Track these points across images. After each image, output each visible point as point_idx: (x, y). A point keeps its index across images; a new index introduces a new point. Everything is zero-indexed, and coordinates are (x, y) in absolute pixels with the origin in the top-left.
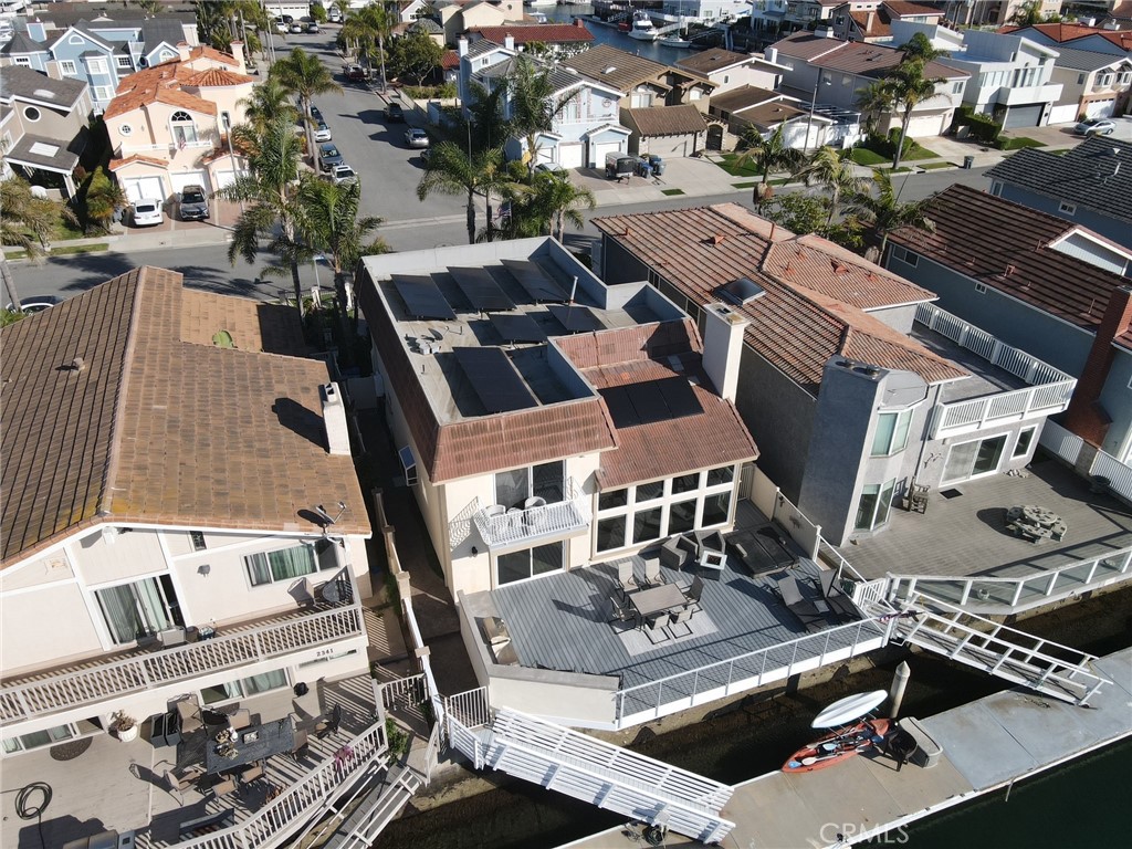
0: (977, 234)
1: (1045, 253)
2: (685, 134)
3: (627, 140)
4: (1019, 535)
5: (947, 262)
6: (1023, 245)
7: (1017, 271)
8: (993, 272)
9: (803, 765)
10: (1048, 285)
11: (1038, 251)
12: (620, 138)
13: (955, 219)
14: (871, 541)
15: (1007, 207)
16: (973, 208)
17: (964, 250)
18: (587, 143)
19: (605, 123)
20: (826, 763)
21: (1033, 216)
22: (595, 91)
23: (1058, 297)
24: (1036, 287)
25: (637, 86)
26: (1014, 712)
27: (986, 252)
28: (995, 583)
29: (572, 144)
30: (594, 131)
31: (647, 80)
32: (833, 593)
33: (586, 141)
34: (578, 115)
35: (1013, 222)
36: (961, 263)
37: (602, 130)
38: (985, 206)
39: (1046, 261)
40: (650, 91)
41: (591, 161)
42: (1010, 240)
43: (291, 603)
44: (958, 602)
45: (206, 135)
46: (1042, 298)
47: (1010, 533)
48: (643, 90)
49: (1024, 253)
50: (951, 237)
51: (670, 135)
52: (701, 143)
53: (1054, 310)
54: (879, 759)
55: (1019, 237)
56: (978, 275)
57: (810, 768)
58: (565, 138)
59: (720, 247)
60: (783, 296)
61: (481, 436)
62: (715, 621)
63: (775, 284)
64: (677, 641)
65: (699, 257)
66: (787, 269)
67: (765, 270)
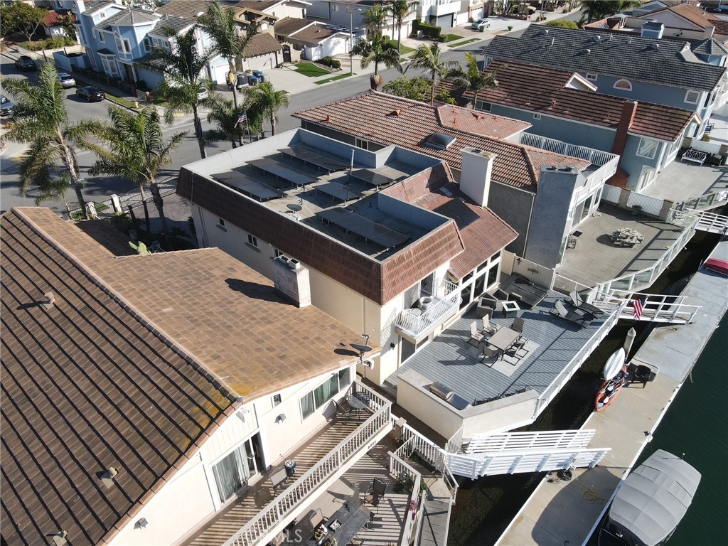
0: (523, 86)
1: (566, 91)
2: (269, 53)
4: (622, 246)
5: (514, 105)
6: (552, 88)
7: (557, 103)
8: (544, 106)
9: (604, 404)
10: (578, 108)
11: (561, 90)
13: (505, 80)
15: (531, 68)
16: (512, 71)
17: (520, 96)
20: (614, 398)
21: (547, 71)
23: (587, 113)
24: (572, 110)
26: (666, 337)
27: (534, 95)
28: (640, 274)
32: (580, 303)
35: (539, 76)
36: (522, 104)
38: (518, 69)
39: (569, 95)
41: (214, 79)
42: (543, 87)
44: (627, 289)
46: (578, 115)
47: (618, 246)
49: (555, 92)
50: (508, 90)
51: (261, 55)
52: (280, 59)
53: (589, 121)
54: (630, 385)
55: (547, 84)
56: (536, 109)
57: (608, 404)
59: (403, 117)
60: (469, 139)
61: (402, 264)
62: (534, 340)
63: (458, 133)
64: (524, 359)
65: (393, 125)
66: (454, 123)
67: (444, 125)
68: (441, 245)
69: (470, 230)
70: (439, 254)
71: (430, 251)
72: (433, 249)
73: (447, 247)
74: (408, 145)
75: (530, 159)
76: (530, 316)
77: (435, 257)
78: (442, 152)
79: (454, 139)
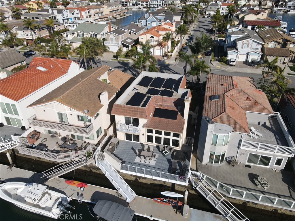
2: (281, 57)
3: (261, 56)
12: (258, 55)
14: (211, 166)
18: (248, 55)
19: (255, 50)
20: (162, 203)
22: (254, 41)
25: (272, 41)
29: (243, 55)
30: (250, 52)
31: (275, 40)
33: (248, 54)
34: (248, 47)
37: (253, 52)
40: (275, 43)
41: (248, 60)
43: (83, 126)
44: (216, 187)
45: (156, 41)
48: (274, 43)
51: (276, 56)
52: (287, 60)
57: (158, 202)
58: (241, 53)
59: (223, 87)
60: (221, 101)
61: (121, 108)
62: (156, 164)
63: (223, 98)
64: (145, 163)
65: (217, 88)
66: (232, 95)
67: (225, 94)
68: (137, 112)
69: (169, 121)
70: (136, 114)
71: (132, 111)
72: (134, 111)
73: (140, 114)
74: (208, 95)
75: (220, 116)
76: (169, 160)
77: (134, 114)
78: (210, 101)
79: (218, 99)
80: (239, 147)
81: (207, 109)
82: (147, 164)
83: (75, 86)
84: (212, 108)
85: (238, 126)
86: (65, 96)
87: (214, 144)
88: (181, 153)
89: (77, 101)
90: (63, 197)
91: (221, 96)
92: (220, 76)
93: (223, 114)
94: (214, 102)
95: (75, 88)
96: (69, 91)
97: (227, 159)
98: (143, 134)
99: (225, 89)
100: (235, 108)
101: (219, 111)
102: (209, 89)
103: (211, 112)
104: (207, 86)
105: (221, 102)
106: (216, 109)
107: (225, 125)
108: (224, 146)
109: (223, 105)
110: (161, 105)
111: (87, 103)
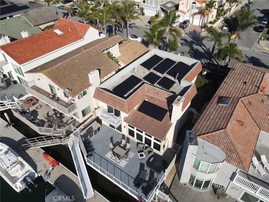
14: (189, 189)
45: (198, 8)
59: (245, 86)
60: (230, 109)
61: (102, 94)
62: (126, 166)
63: (235, 105)
64: (115, 161)
65: (236, 86)
66: (250, 103)
67: (240, 99)
68: (118, 102)
69: (153, 120)
70: (116, 105)
71: (113, 100)
72: (115, 101)
73: (120, 106)
74: (219, 94)
75: (215, 133)
76: (142, 166)
77: (114, 104)
78: (216, 104)
79: (227, 105)
80: (232, 178)
81: (206, 116)
82: (117, 163)
83: (71, 58)
84: (212, 117)
85: (235, 156)
86: (55, 68)
87: (196, 167)
88: (159, 161)
89: (65, 77)
90: (31, 172)
91: (234, 100)
92: (251, 69)
93: (221, 131)
94: (220, 108)
95: (70, 60)
96: (61, 63)
97: (214, 185)
98: (125, 127)
99: (245, 92)
100: (245, 124)
101: (219, 123)
102: (225, 85)
103: (208, 123)
104: (225, 81)
105: (229, 111)
106: (217, 120)
107: (217, 148)
108: (208, 173)
109: (229, 116)
110: (152, 98)
111: (74, 80)
